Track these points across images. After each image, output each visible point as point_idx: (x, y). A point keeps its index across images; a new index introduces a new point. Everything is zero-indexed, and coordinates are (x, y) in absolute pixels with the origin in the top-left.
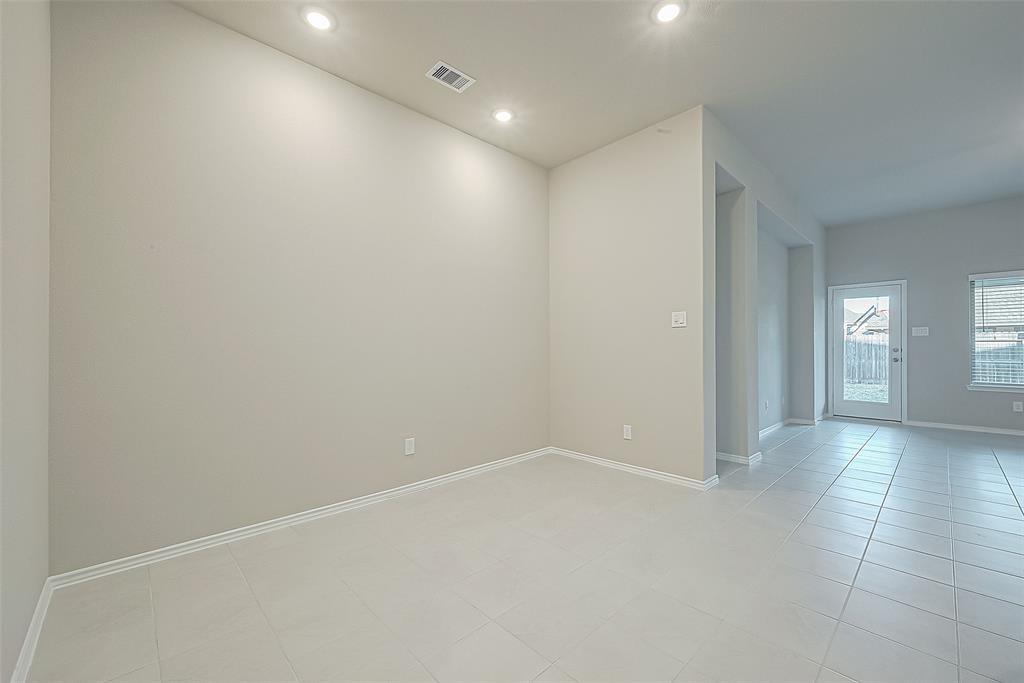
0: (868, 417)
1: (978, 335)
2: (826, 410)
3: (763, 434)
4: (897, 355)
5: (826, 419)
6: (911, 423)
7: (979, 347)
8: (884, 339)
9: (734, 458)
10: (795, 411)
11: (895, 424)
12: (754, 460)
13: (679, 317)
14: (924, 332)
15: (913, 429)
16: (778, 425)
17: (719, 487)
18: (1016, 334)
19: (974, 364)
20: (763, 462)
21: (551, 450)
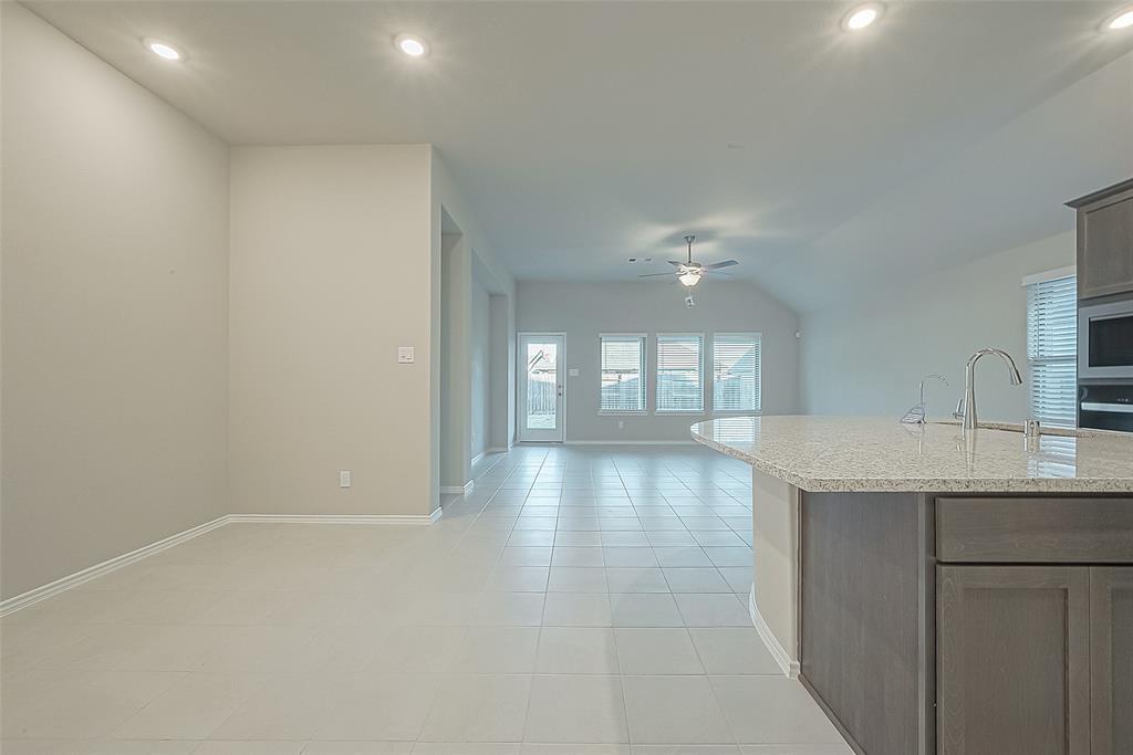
0: (542, 441)
1: (604, 376)
2: (515, 438)
3: (474, 462)
4: (560, 391)
5: (515, 445)
6: (569, 442)
7: (604, 384)
8: (552, 379)
9: (452, 490)
10: (494, 442)
11: (559, 444)
12: (468, 488)
13: (407, 353)
14: (574, 373)
15: (570, 447)
16: (481, 455)
17: (443, 517)
18: (617, 375)
19: (601, 397)
20: (475, 488)
21: (231, 519)
